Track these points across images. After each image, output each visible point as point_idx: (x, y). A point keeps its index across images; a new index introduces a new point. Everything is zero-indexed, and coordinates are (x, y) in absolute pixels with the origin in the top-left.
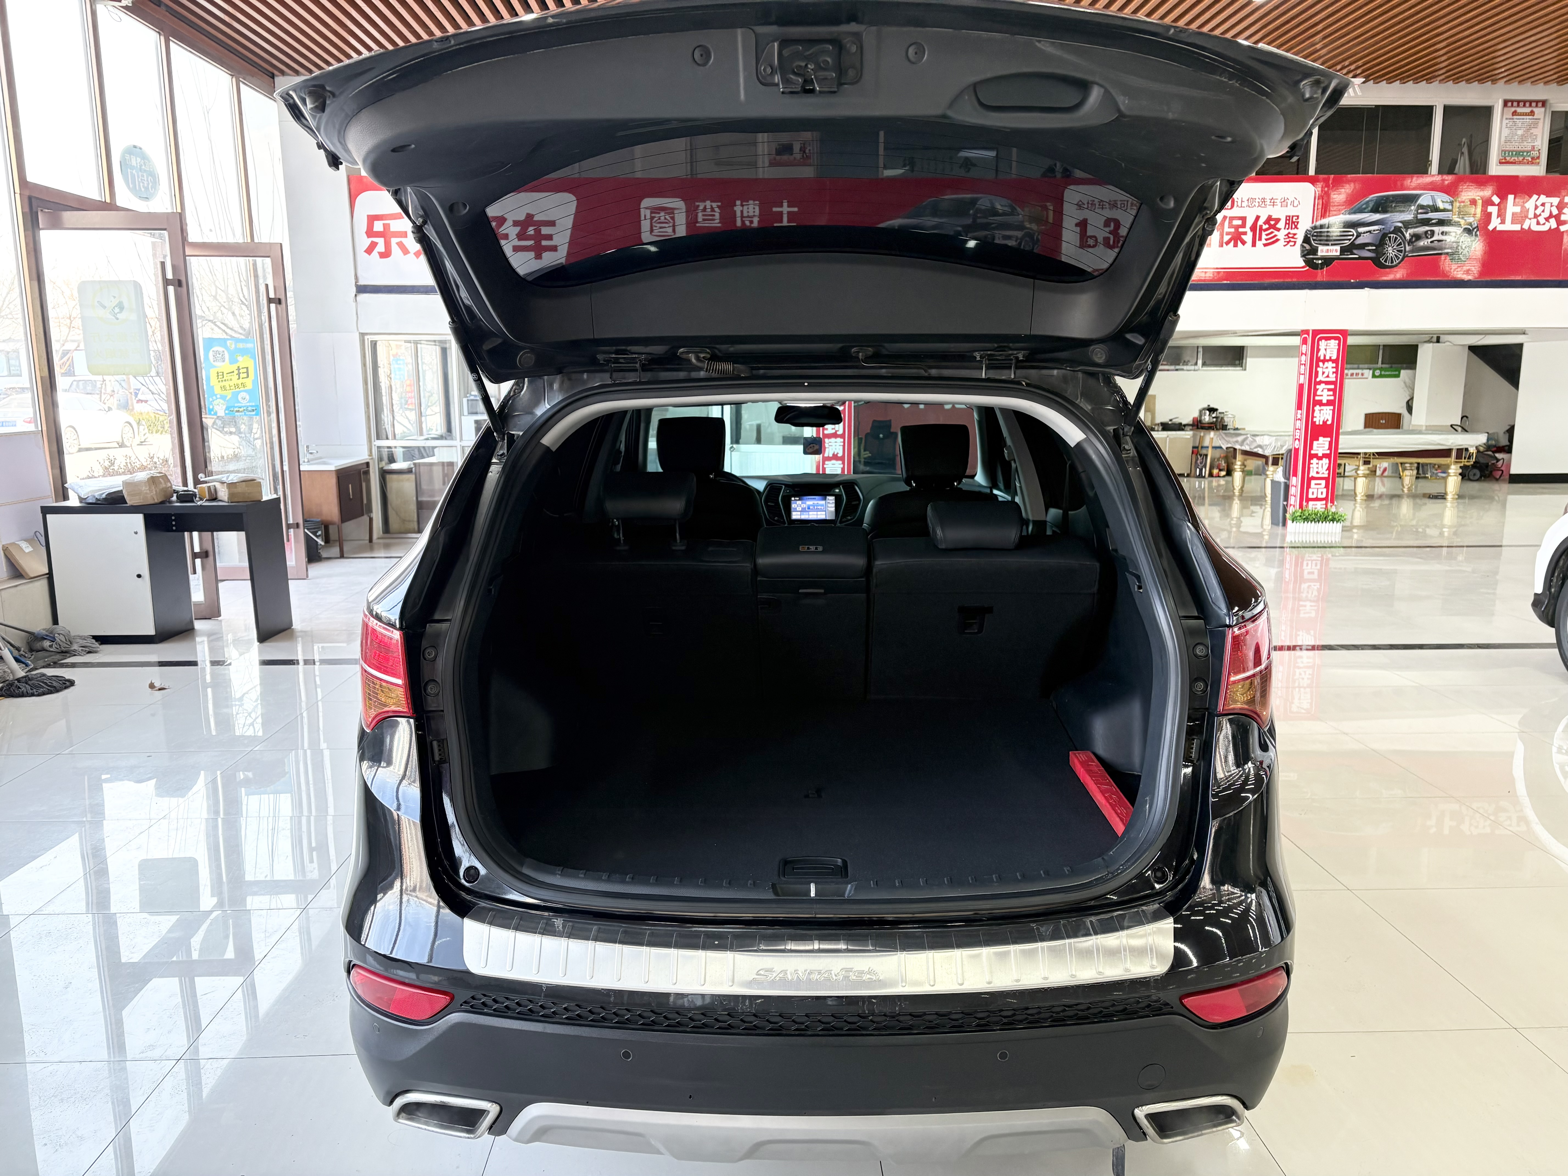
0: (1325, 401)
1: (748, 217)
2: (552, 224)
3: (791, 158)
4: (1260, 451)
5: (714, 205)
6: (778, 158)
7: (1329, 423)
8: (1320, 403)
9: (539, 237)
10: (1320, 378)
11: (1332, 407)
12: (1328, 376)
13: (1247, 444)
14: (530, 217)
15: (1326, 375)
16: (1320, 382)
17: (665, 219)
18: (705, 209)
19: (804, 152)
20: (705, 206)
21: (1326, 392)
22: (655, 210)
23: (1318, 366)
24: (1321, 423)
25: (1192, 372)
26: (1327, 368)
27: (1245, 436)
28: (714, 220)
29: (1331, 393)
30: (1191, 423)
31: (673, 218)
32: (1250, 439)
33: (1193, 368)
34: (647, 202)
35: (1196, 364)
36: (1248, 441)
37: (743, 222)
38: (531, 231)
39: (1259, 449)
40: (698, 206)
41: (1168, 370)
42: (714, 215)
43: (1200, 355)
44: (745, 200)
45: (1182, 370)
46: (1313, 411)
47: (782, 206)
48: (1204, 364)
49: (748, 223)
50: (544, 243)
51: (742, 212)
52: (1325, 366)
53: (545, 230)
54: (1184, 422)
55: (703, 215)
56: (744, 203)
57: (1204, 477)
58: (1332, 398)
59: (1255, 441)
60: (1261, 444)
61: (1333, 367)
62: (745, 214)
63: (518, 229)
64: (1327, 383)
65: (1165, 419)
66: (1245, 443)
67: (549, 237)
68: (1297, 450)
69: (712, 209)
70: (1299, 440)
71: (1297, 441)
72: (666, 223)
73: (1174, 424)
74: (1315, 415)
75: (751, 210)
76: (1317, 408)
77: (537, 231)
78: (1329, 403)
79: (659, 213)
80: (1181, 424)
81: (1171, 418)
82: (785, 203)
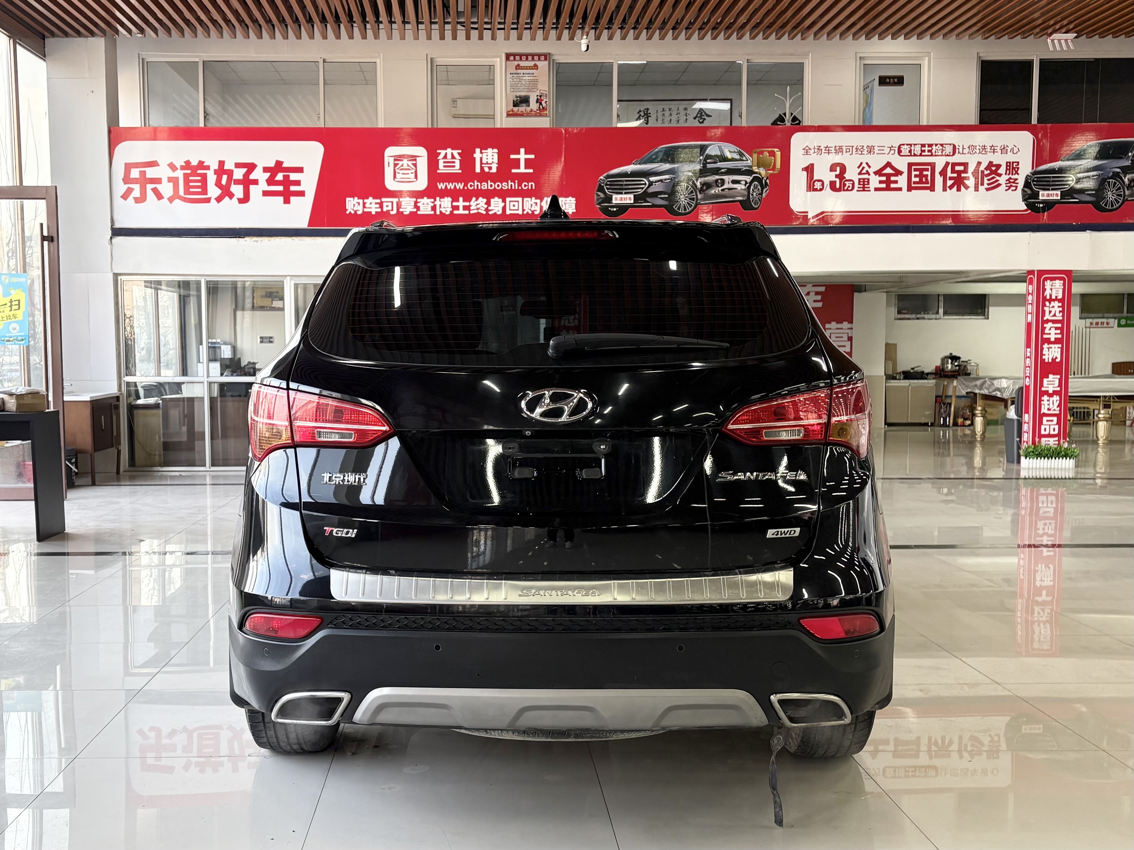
0: (1053, 339)
1: (487, 163)
2: (300, 170)
3: (528, 109)
4: (999, 394)
5: (456, 153)
6: (516, 109)
7: (1058, 360)
8: (1048, 341)
9: (287, 182)
10: (1047, 317)
11: (1060, 346)
12: (1055, 315)
13: (986, 388)
14: (279, 163)
15: (1052, 314)
16: (1048, 321)
17: (408, 165)
18: (445, 157)
19: (541, 104)
20: (446, 154)
21: (1053, 331)
22: (398, 158)
23: (1044, 305)
24: (1050, 361)
25: (934, 321)
26: (1053, 307)
27: (982, 381)
28: (454, 166)
29: (1059, 331)
30: (934, 371)
31: (415, 165)
32: (988, 382)
33: (934, 316)
34: (391, 152)
35: (938, 313)
36: (986, 385)
37: (482, 168)
38: (280, 177)
39: (997, 392)
40: (440, 153)
41: (909, 319)
42: (454, 162)
43: (941, 304)
44: (483, 148)
45: (924, 318)
46: (1042, 349)
47: (519, 153)
48: (945, 313)
49: (486, 170)
50: (293, 188)
51: (481, 159)
52: (1051, 306)
53: (293, 176)
54: (926, 371)
55: (444, 162)
56: (483, 151)
57: (949, 426)
58: (1060, 336)
59: (993, 384)
60: (999, 386)
61: (1059, 307)
62: (484, 161)
63: (268, 175)
64: (1054, 322)
65: (907, 368)
66: (984, 387)
67: (298, 183)
68: (1027, 387)
69: (453, 157)
70: (1029, 377)
71: (1027, 379)
72: (409, 169)
73: (917, 373)
74: (1044, 353)
75: (490, 157)
76: (1046, 346)
77: (286, 177)
78: (1057, 341)
79: (402, 160)
80: (923, 372)
81: (913, 367)
82: (522, 150)
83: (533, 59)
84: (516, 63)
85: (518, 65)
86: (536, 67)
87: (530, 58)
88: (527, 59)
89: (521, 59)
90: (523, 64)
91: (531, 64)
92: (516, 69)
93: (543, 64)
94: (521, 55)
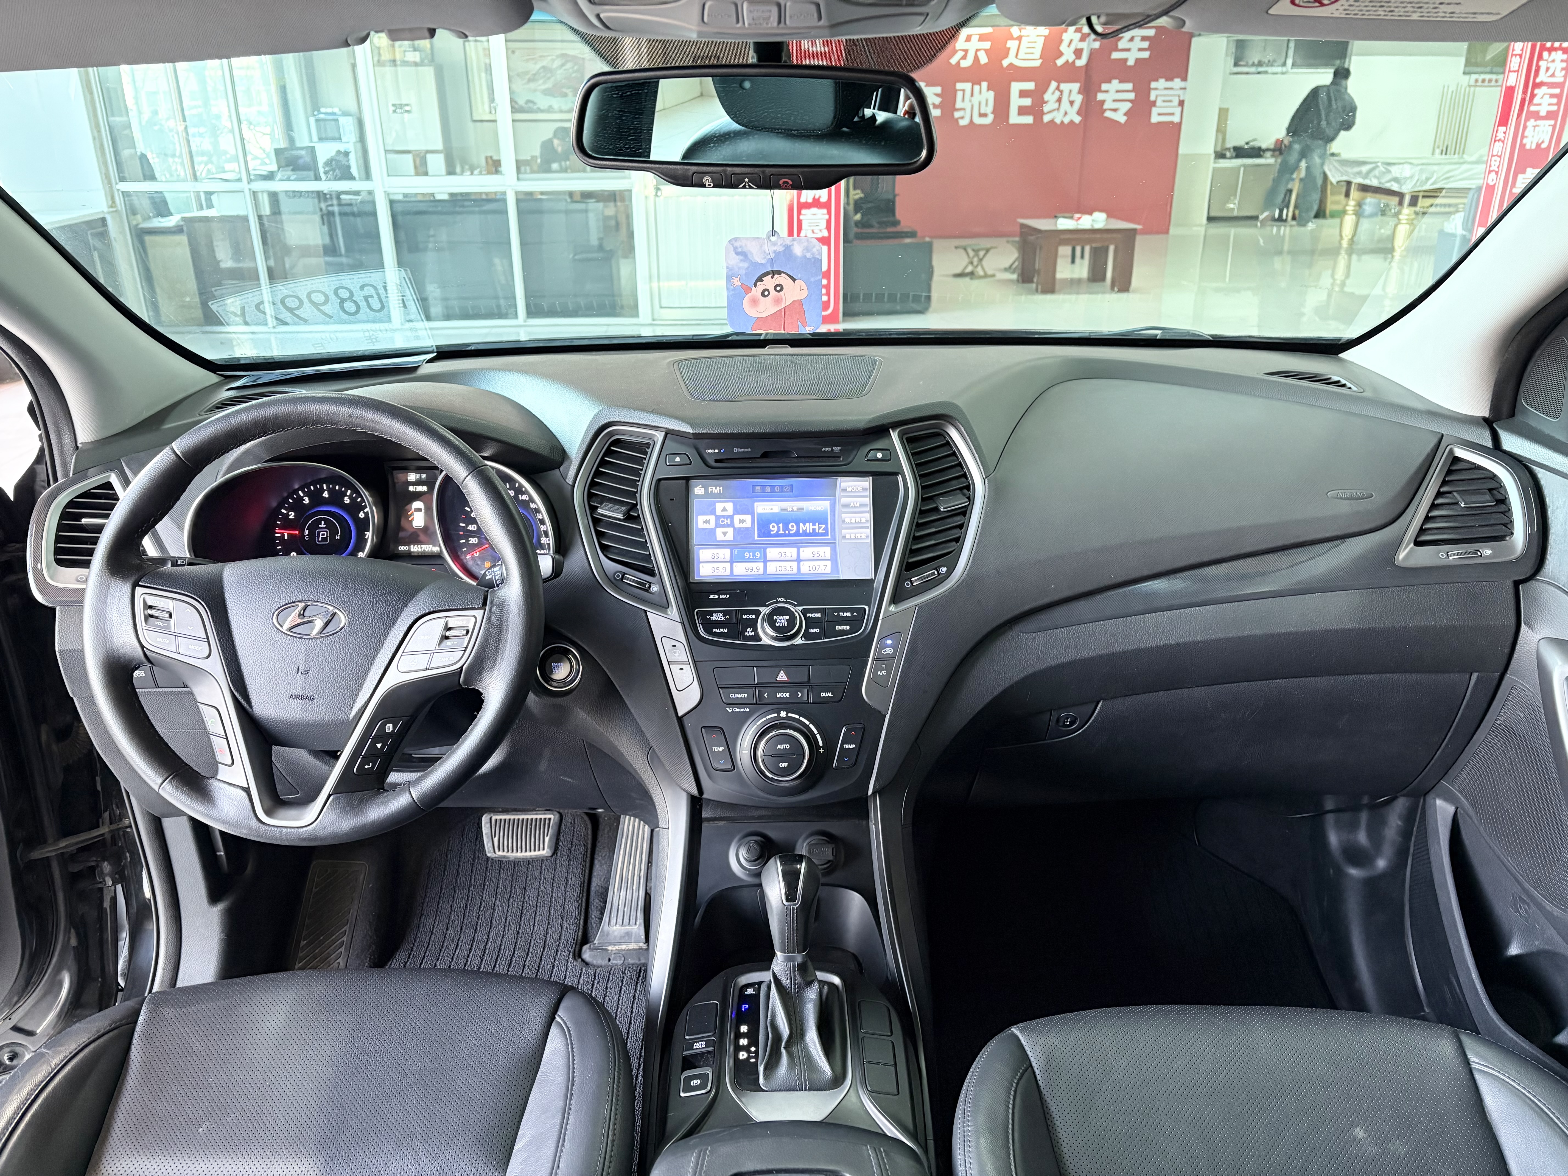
0: (1543, 113)
4: (1395, 187)
7: (1544, 146)
8: (1536, 116)
10: (1542, 77)
11: (1552, 122)
12: (1553, 75)
13: (1375, 177)
15: (1550, 72)
16: (1542, 84)
21: (1547, 100)
23: (1540, 57)
24: (1534, 147)
25: (1279, 76)
26: (1553, 61)
27: (1373, 165)
29: (1555, 101)
30: (1272, 147)
32: (1382, 169)
33: (1279, 69)
35: (1284, 64)
36: (1376, 172)
39: (1393, 183)
41: (1247, 73)
43: (1291, 52)
45: (1266, 72)
46: (1525, 127)
48: (1294, 65)
52: (1550, 59)
54: (1264, 146)
57: (1286, 221)
58: (1555, 108)
59: (1389, 171)
60: (1398, 176)
61: (1562, 61)
64: (1551, 85)
65: (1240, 142)
66: (1371, 175)
68: (1491, 189)
70: (1497, 173)
71: (1493, 175)
73: (1253, 148)
74: (1526, 134)
76: (1531, 123)
78: (1551, 115)
80: (1260, 149)
81: (1247, 140)
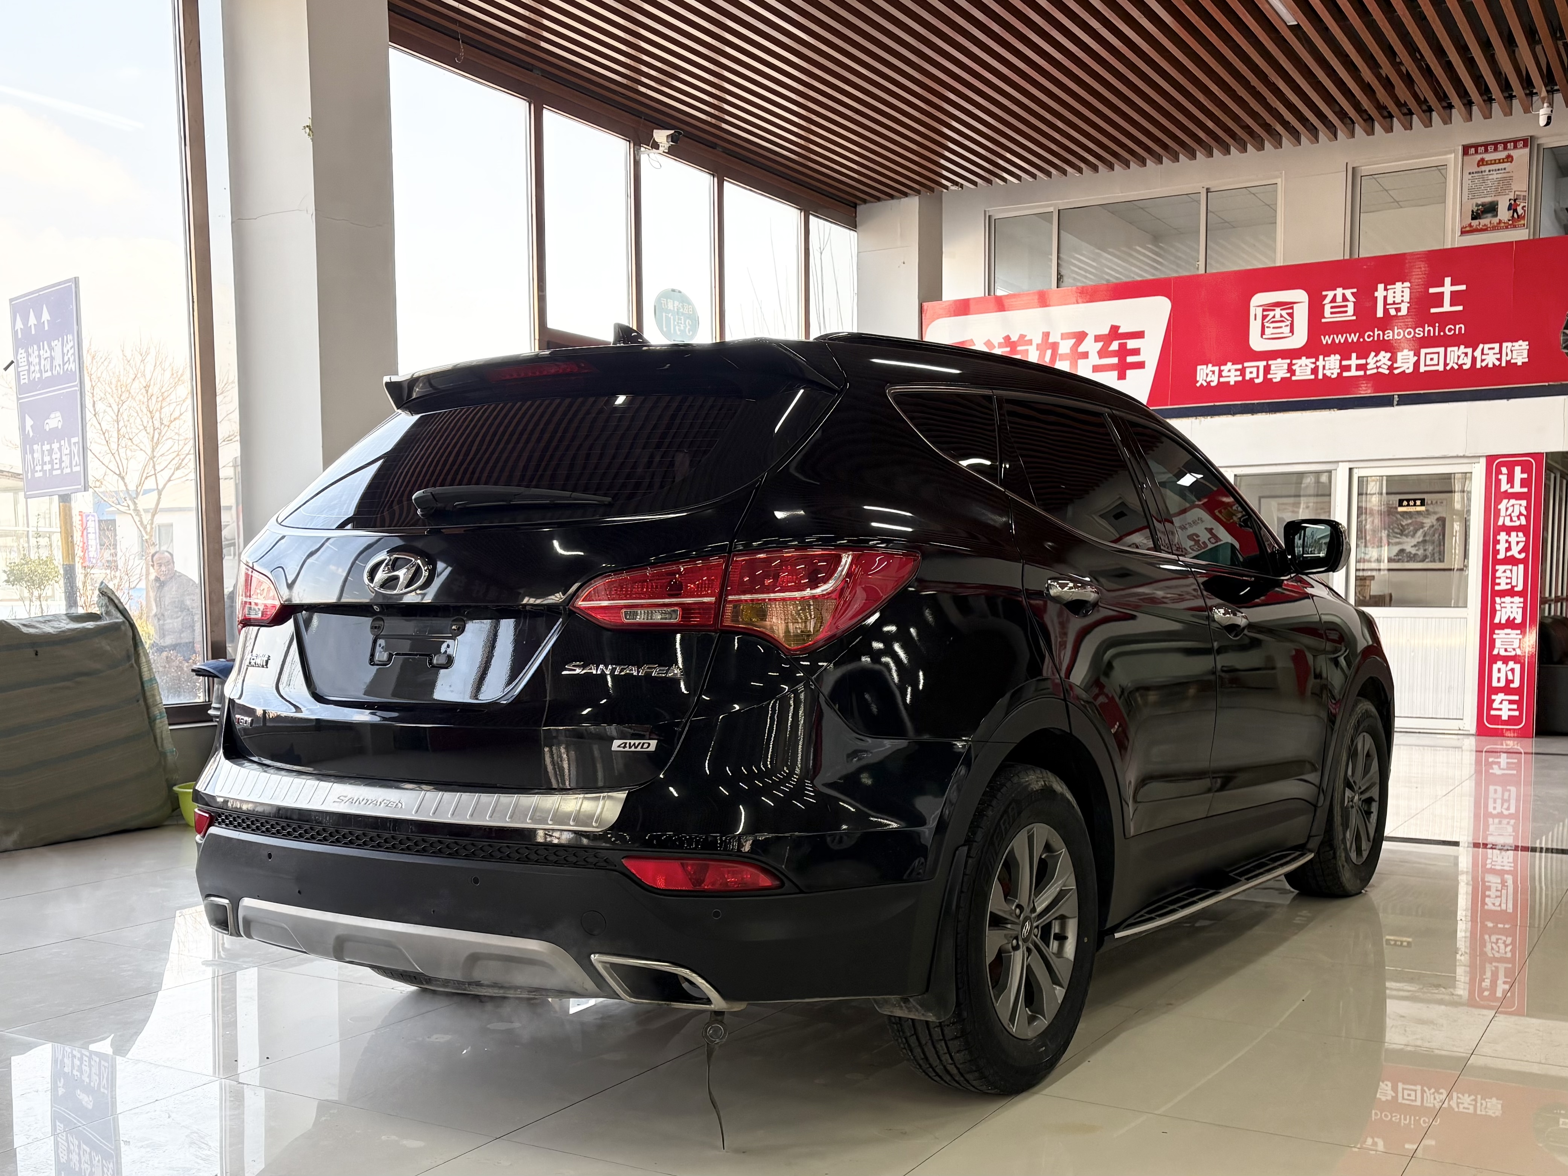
1: (1394, 303)
2: (1139, 335)
3: (1495, 221)
5: (1348, 293)
6: (1475, 223)
14: (1114, 329)
17: (1282, 316)
18: (1334, 300)
19: (1515, 211)
20: (1335, 295)
22: (1269, 307)
28: (1346, 312)
31: (1291, 315)
34: (1259, 300)
37: (1386, 311)
40: (1326, 296)
42: (1346, 306)
44: (1389, 281)
47: (1443, 285)
49: (1393, 312)
50: (1130, 359)
51: (1385, 298)
55: (1332, 307)
56: (1389, 287)
62: (1390, 301)
67: (1136, 352)
69: (1345, 299)
72: (1283, 321)
75: (1398, 295)
79: (1274, 310)
82: (1448, 280)
83: (1505, 148)
84: (1479, 157)
85: (1482, 160)
86: (1509, 159)
87: (1500, 147)
88: (1496, 150)
89: (1486, 151)
90: (1488, 157)
91: (1502, 155)
92: (1478, 165)
93: (1521, 154)
94: (1486, 146)
